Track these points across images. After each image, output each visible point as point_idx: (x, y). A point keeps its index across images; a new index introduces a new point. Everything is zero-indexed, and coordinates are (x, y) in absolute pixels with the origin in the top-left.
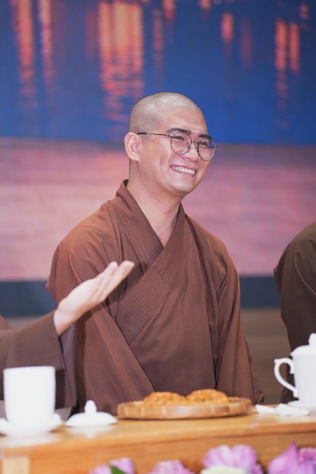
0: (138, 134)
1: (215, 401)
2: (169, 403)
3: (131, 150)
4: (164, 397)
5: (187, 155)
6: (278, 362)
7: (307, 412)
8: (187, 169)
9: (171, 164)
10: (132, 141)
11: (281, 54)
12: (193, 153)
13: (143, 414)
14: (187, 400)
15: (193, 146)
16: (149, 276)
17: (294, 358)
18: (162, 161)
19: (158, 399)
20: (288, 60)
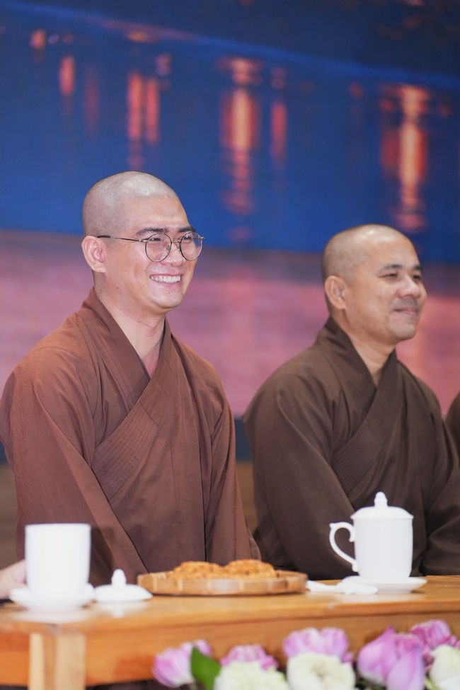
0: (99, 237)
1: (261, 574)
2: (210, 575)
3: (92, 258)
4: (202, 567)
5: (168, 260)
6: (335, 527)
7: (376, 590)
8: (170, 277)
9: (149, 274)
10: (92, 247)
11: (135, 121)
12: (176, 257)
13: (180, 588)
14: (227, 572)
15: (174, 247)
16: (135, 414)
17: (355, 523)
18: (136, 272)
19: (195, 570)
20: (144, 127)
